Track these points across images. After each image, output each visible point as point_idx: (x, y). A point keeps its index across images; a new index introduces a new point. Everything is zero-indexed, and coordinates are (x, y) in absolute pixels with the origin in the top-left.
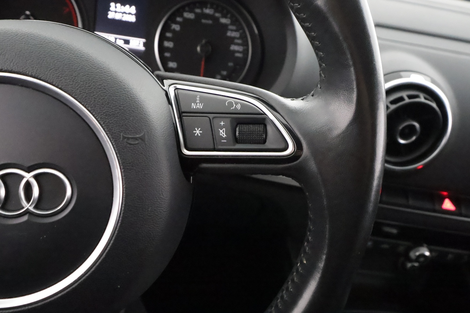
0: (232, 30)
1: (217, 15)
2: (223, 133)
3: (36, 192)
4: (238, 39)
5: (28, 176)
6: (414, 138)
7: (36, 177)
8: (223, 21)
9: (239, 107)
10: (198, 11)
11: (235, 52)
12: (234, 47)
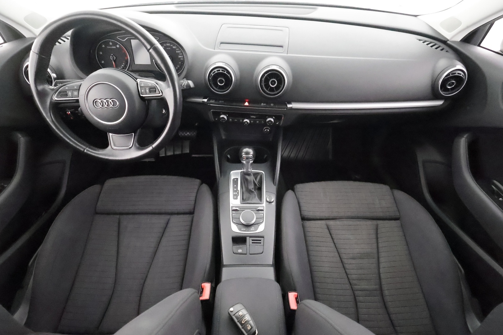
0: (178, 50)
1: (171, 45)
2: (147, 91)
3: (112, 104)
4: (180, 53)
5: (110, 101)
6: (223, 84)
7: (112, 101)
8: (174, 47)
9: (150, 85)
10: (165, 45)
11: (180, 58)
12: (180, 57)
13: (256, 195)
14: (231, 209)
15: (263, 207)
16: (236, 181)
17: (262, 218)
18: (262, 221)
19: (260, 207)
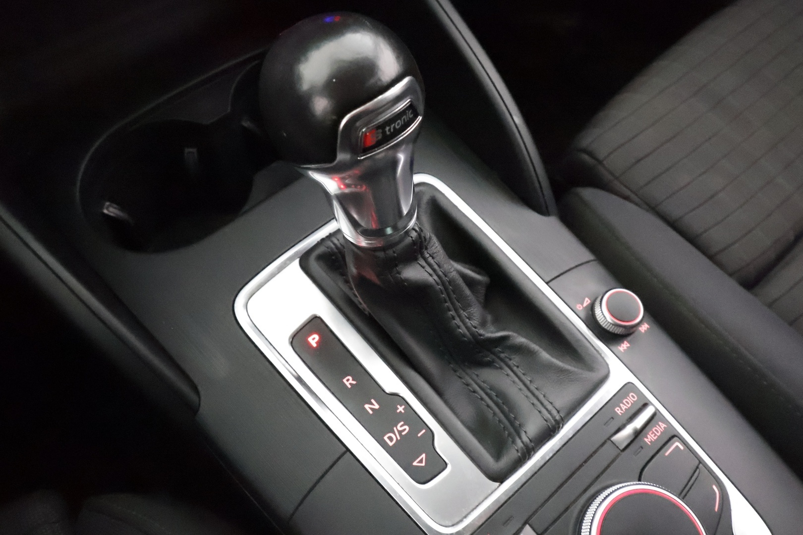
13: (534, 346)
15: (632, 396)
16: (316, 343)
17: (697, 467)
18: (714, 487)
19: (620, 411)
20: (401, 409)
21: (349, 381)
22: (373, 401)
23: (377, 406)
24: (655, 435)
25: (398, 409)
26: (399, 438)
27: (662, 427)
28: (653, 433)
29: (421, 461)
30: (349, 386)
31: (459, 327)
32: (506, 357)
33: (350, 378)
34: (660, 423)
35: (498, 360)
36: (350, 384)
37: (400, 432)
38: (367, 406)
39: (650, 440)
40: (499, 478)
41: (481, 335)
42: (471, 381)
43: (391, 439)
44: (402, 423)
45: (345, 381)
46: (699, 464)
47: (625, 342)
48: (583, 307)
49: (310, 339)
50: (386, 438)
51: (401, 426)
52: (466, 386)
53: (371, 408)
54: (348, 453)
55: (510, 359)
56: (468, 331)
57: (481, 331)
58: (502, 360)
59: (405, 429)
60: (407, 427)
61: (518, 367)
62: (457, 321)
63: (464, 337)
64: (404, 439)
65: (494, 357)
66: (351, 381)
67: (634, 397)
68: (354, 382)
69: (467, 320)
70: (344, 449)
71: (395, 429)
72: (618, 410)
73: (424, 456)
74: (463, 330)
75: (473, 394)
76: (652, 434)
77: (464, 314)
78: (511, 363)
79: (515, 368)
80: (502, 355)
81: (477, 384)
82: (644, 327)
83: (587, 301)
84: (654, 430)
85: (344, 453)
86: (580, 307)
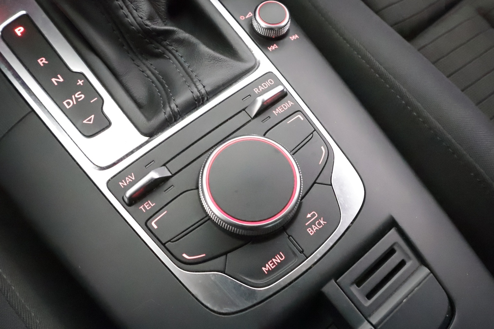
13: (193, 39)
14: (122, 200)
15: (270, 81)
16: (21, 33)
17: (312, 133)
18: (322, 148)
19: (257, 91)
20: (80, 82)
21: (42, 61)
22: (59, 76)
23: (61, 80)
24: (283, 109)
25: (78, 82)
26: (75, 103)
27: (290, 104)
28: (282, 107)
29: (90, 120)
30: (42, 65)
31: (127, 17)
32: (173, 49)
33: (44, 59)
34: (289, 102)
35: (167, 52)
36: (43, 63)
37: (76, 99)
38: (54, 80)
39: (277, 112)
40: (151, 134)
41: (147, 25)
42: (145, 68)
43: (68, 103)
44: (80, 92)
45: (39, 61)
46: (314, 131)
47: (275, 45)
48: (245, 18)
49: (16, 30)
50: (65, 103)
51: (78, 95)
52: (142, 72)
53: (56, 81)
54: (33, 113)
55: (177, 51)
56: (135, 20)
57: (148, 23)
58: (170, 52)
59: (81, 97)
60: (83, 96)
61: (182, 57)
62: (125, 11)
63: (133, 26)
64: (79, 104)
65: (163, 49)
66: (44, 61)
67: (271, 82)
68: (46, 62)
69: (135, 11)
70: (30, 110)
71: (73, 96)
72: (256, 90)
73: (93, 116)
74: (130, 19)
75: (147, 78)
76: (280, 108)
77: (131, 6)
78: (177, 54)
79: (179, 58)
80: (170, 48)
81: (150, 70)
82: (294, 37)
83: (250, 15)
84: (282, 106)
85: (29, 113)
86: (243, 18)
